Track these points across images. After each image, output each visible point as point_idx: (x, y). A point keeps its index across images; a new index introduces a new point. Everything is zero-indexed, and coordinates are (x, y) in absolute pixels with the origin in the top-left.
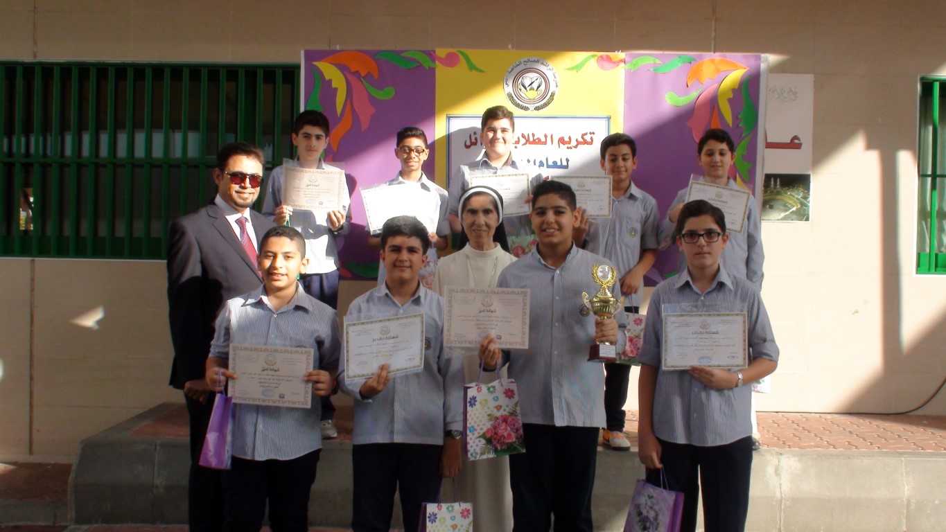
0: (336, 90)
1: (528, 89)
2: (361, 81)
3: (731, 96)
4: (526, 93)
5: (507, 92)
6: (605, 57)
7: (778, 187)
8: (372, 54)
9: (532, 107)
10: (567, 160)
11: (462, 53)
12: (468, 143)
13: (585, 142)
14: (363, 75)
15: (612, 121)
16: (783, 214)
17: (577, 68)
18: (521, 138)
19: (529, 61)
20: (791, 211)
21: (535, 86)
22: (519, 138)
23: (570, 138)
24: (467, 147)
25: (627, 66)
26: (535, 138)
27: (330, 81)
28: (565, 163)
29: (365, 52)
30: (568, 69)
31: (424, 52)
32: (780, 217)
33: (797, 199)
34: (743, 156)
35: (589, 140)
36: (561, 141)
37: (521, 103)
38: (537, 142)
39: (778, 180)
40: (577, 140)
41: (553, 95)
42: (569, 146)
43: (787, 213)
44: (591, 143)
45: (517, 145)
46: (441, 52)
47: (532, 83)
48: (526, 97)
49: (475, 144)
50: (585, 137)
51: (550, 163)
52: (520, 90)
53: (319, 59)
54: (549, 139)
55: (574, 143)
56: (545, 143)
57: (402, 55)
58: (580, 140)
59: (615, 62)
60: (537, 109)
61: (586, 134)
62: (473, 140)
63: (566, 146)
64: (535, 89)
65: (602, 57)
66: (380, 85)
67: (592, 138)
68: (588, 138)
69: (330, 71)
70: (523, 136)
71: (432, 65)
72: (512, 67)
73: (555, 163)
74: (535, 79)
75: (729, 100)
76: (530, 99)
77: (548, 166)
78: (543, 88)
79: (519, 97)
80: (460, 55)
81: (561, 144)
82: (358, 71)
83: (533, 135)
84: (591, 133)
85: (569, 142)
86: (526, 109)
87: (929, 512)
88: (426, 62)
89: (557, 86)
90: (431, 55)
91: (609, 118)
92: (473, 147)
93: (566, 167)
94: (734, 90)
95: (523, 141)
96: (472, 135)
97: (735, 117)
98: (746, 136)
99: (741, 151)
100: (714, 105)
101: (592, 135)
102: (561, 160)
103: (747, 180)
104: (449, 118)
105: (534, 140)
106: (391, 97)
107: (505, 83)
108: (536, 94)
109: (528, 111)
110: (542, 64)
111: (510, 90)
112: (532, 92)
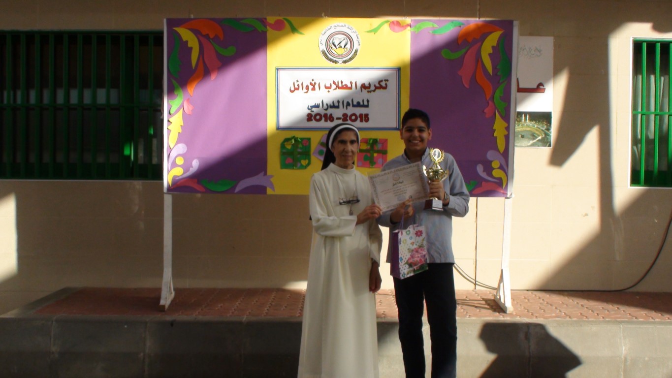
0: (191, 49)
1: (337, 47)
2: (211, 42)
3: (491, 51)
5: (321, 50)
6: (395, 23)
7: (528, 121)
8: (218, 21)
9: (340, 61)
10: (368, 101)
11: (286, 20)
12: (293, 89)
13: (381, 87)
14: (211, 37)
15: (401, 71)
16: (531, 142)
17: (375, 31)
19: (338, 26)
20: (537, 139)
21: (343, 45)
22: (331, 85)
23: (369, 84)
24: (292, 91)
25: (413, 29)
27: (187, 42)
28: (366, 103)
29: (214, 20)
30: (368, 32)
31: (258, 19)
32: (529, 144)
33: (542, 130)
34: (500, 97)
36: (363, 86)
37: (332, 58)
38: (345, 87)
39: (528, 116)
40: (375, 86)
41: (356, 51)
42: (369, 90)
43: (535, 141)
44: (385, 88)
45: (330, 90)
46: (271, 20)
47: (340, 43)
48: (336, 53)
49: (298, 89)
51: (355, 103)
52: (332, 48)
53: (178, 26)
54: (354, 85)
55: (372, 88)
56: (351, 88)
57: (242, 21)
58: (378, 85)
59: (403, 26)
60: (345, 62)
61: (381, 81)
62: (296, 87)
63: (367, 90)
64: (343, 47)
65: (393, 22)
66: (225, 47)
67: (386, 84)
68: (383, 84)
69: (186, 34)
70: (334, 83)
71: (264, 29)
72: (325, 30)
73: (358, 103)
74: (343, 39)
75: (490, 55)
76: (339, 55)
77: (354, 106)
78: (348, 46)
79: (331, 53)
80: (286, 22)
81: (363, 89)
82: (208, 35)
83: (342, 82)
84: (385, 80)
85: (369, 87)
86: (336, 62)
87: (641, 366)
88: (260, 28)
89: (359, 45)
90: (263, 22)
91: (399, 69)
92: (296, 91)
93: (367, 106)
94: (493, 47)
95: (334, 86)
96: (296, 82)
97: (494, 68)
98: (503, 82)
99: (498, 93)
100: (478, 58)
101: (387, 82)
102: (363, 101)
103: (504, 115)
104: (277, 69)
105: (342, 86)
106: (233, 54)
107: (320, 43)
108: (344, 51)
109: (338, 64)
110: (348, 28)
111: (324, 48)
112: (341, 49)
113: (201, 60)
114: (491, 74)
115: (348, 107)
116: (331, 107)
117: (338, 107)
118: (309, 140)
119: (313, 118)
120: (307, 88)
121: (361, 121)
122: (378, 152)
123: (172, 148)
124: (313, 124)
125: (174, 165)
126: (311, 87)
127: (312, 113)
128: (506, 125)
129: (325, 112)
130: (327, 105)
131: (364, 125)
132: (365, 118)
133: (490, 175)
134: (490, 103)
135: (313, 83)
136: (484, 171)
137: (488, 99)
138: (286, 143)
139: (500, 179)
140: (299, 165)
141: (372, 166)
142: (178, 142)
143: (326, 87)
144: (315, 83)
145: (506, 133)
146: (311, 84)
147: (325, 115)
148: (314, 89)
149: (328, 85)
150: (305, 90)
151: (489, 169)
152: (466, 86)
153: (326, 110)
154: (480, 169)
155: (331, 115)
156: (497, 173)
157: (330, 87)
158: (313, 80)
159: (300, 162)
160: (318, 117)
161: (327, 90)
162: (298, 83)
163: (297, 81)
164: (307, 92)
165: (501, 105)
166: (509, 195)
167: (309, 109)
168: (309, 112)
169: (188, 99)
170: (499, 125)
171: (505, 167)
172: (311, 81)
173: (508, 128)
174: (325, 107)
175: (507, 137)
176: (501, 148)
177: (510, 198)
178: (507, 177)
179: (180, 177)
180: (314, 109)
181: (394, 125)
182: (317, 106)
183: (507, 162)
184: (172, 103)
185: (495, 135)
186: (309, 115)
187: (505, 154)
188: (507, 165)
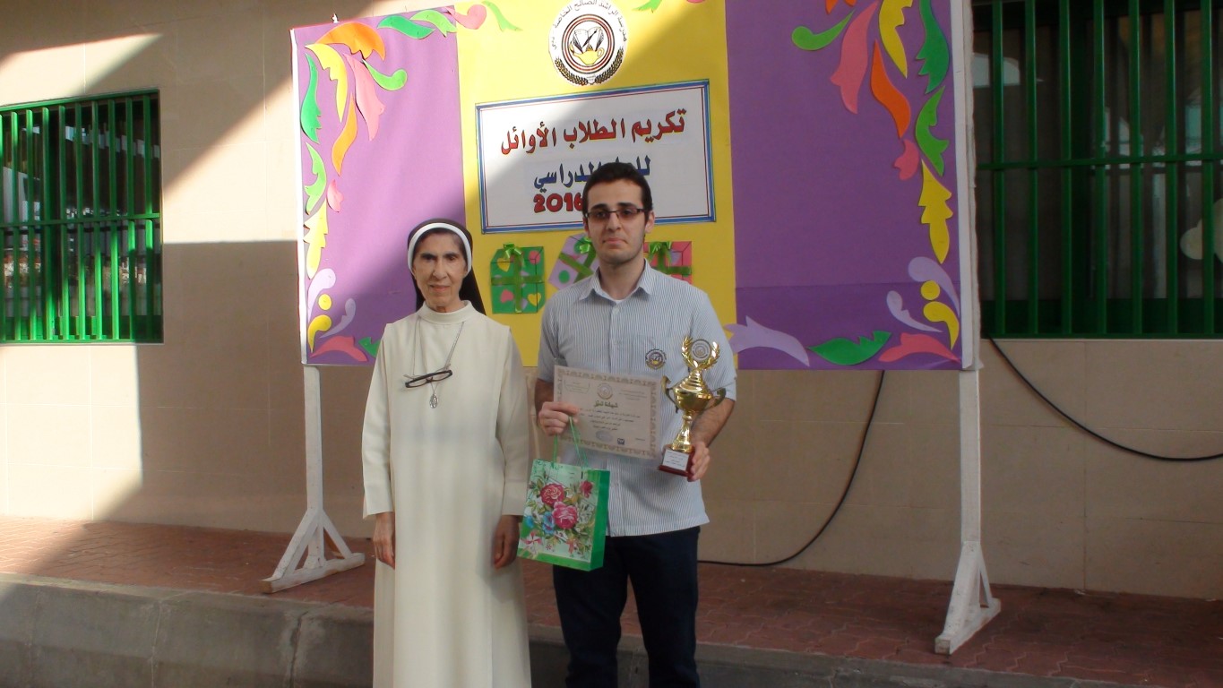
0: (335, 83)
1: (584, 49)
2: (366, 65)
3: (902, 22)
4: (581, 56)
5: (554, 58)
8: (375, 23)
9: (591, 78)
10: (647, 160)
11: (490, 6)
12: (506, 147)
13: (672, 128)
14: (366, 56)
15: (712, 87)
17: (653, 4)
18: (579, 131)
19: (582, 3)
21: (593, 43)
22: (575, 131)
23: (649, 123)
24: (506, 152)
26: (599, 128)
27: (328, 70)
28: (644, 166)
29: (367, 21)
30: (640, 9)
31: (440, 10)
34: (931, 128)
35: (677, 123)
36: (637, 129)
37: (575, 74)
38: (602, 134)
40: (659, 125)
41: (620, 55)
42: (649, 136)
44: (680, 129)
45: (573, 143)
46: (462, 7)
47: (589, 39)
48: (581, 63)
49: (514, 146)
50: (671, 119)
52: (573, 52)
54: (618, 128)
55: (655, 131)
56: (613, 135)
57: (414, 18)
58: (665, 124)
60: (599, 80)
61: (672, 114)
62: (513, 141)
63: (645, 136)
64: (594, 48)
66: (386, 70)
67: (682, 120)
68: (675, 120)
70: (581, 126)
71: (451, 29)
72: (559, 16)
74: (593, 31)
75: (899, 28)
76: (587, 66)
78: (604, 45)
79: (572, 64)
80: (488, 10)
81: (636, 135)
82: (360, 51)
84: (680, 112)
85: (648, 130)
88: (444, 25)
89: (625, 40)
90: (450, 14)
91: (706, 84)
92: (512, 151)
94: (906, 10)
95: (581, 134)
96: (511, 131)
97: (913, 61)
98: (933, 92)
99: (926, 119)
100: (875, 43)
101: (682, 115)
102: (638, 160)
103: (940, 171)
104: (479, 108)
105: (597, 132)
106: (402, 85)
107: (551, 44)
108: (596, 57)
109: (587, 86)
110: (602, 5)
111: (558, 54)
112: (590, 53)
113: (352, 102)
114: (905, 74)
116: (578, 179)
118: (541, 250)
119: (545, 205)
120: (532, 142)
122: (675, 271)
123: (311, 278)
124: (547, 217)
125: (316, 311)
126: (538, 139)
127: (543, 194)
128: (948, 195)
129: (568, 190)
130: (570, 174)
133: (918, 315)
134: (908, 143)
135: (542, 129)
136: (904, 308)
137: (901, 136)
138: (499, 260)
139: (942, 325)
140: (525, 305)
142: (321, 267)
143: (568, 138)
144: (546, 131)
145: (950, 214)
146: (539, 133)
147: (568, 196)
148: (544, 144)
149: (570, 133)
150: (530, 148)
151: (915, 304)
152: (852, 108)
153: (569, 185)
154: (894, 303)
156: (935, 312)
157: (573, 138)
158: (542, 124)
159: (527, 299)
160: (554, 202)
161: (569, 143)
162: (516, 133)
163: (514, 129)
164: (532, 152)
165: (932, 147)
166: (966, 364)
167: (536, 186)
168: (538, 191)
169: (334, 181)
170: (932, 195)
171: (954, 298)
172: (539, 127)
173: (952, 203)
174: (567, 180)
175: (952, 223)
176: (941, 250)
177: (970, 370)
178: (959, 319)
179: (327, 334)
180: (546, 186)
181: (703, 210)
182: (551, 179)
183: (956, 283)
184: (309, 190)
185: (924, 220)
186: (538, 199)
187: (951, 265)
188: (958, 293)
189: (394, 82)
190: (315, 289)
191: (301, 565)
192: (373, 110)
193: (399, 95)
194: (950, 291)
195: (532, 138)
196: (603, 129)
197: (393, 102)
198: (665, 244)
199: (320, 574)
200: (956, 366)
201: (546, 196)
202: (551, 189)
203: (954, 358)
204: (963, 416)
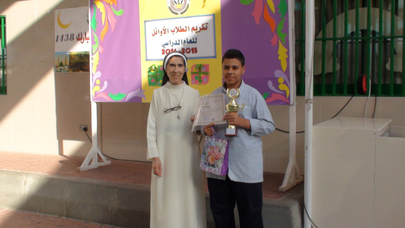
0: (102, 13)
1: (177, 3)
2: (111, 8)
4: (177, 6)
9: (179, 13)
10: (196, 39)
12: (153, 34)
13: (204, 29)
14: (111, 5)
15: (216, 16)
21: (180, 2)
22: (174, 29)
23: (197, 27)
24: (153, 35)
26: (181, 28)
27: (99, 9)
34: (282, 30)
35: (205, 27)
36: (193, 29)
37: (175, 11)
38: (182, 30)
40: (200, 28)
41: (188, 6)
42: (197, 31)
44: (206, 29)
45: (174, 33)
48: (176, 8)
49: (156, 34)
50: (204, 26)
51: (189, 41)
52: (174, 4)
54: (187, 28)
55: (199, 29)
56: (186, 31)
60: (182, 13)
61: (204, 24)
62: (156, 32)
63: (195, 31)
64: (180, 3)
66: (117, 9)
67: (207, 26)
68: (205, 26)
70: (176, 28)
73: (191, 41)
76: (178, 9)
77: (188, 43)
78: (183, 2)
79: (174, 8)
81: (193, 31)
82: (109, 3)
83: (181, 27)
84: (206, 24)
85: (196, 29)
86: (177, 14)
89: (189, 1)
91: (214, 15)
92: (155, 35)
93: (196, 42)
95: (176, 30)
97: (276, 9)
98: (282, 18)
99: (280, 27)
100: (265, 3)
101: (207, 25)
102: (193, 39)
103: (284, 43)
105: (181, 30)
106: (122, 14)
107: (167, 1)
108: (181, 6)
109: (178, 15)
111: (169, 5)
112: (179, 5)
113: (107, 19)
114: (274, 13)
115: (185, 43)
116: (175, 44)
117: (179, 44)
119: (165, 52)
120: (161, 33)
121: (193, 53)
122: (204, 73)
123: (94, 74)
125: (95, 84)
126: (163, 32)
127: (164, 49)
128: (286, 50)
129: (172, 48)
130: (173, 43)
131: (194, 55)
132: (195, 50)
133: (277, 88)
134: (275, 34)
135: (164, 29)
136: (273, 85)
137: (272, 32)
138: (151, 70)
139: (284, 91)
140: (159, 83)
141: (200, 83)
142: (97, 70)
143: (172, 31)
144: (166, 29)
145: (287, 57)
146: (163, 30)
147: (172, 50)
148: (165, 33)
149: (173, 30)
150: (161, 34)
151: (276, 84)
152: (258, 23)
153: (172, 46)
154: (270, 84)
155: (175, 49)
156: (282, 87)
157: (174, 31)
158: (164, 27)
159: (159, 81)
160: (168, 51)
161: (173, 33)
163: (156, 29)
164: (161, 35)
165: (282, 35)
166: (291, 103)
167: (162, 46)
168: (163, 48)
169: (101, 44)
170: (282, 50)
171: (288, 83)
172: (163, 28)
173: (288, 53)
174: (172, 44)
175: (288, 60)
176: (284, 68)
177: (293, 105)
178: (290, 89)
179: (98, 92)
180: (165, 46)
181: (213, 54)
182: (167, 44)
183: (289, 78)
184: (93, 46)
185: (279, 58)
186: (163, 50)
187: (287, 72)
188: (289, 81)
189: (119, 13)
190: (95, 78)
191: (90, 163)
192: (113, 22)
193: (121, 17)
194: (287, 80)
195: (161, 31)
196: (183, 29)
197: (119, 19)
198: (201, 65)
199: (96, 167)
200: (288, 104)
201: (165, 49)
202: (167, 47)
203: (288, 101)
204: (290, 119)
